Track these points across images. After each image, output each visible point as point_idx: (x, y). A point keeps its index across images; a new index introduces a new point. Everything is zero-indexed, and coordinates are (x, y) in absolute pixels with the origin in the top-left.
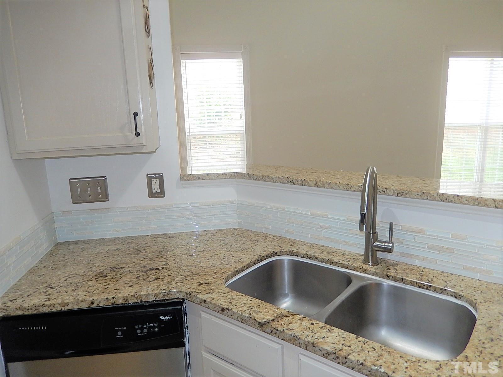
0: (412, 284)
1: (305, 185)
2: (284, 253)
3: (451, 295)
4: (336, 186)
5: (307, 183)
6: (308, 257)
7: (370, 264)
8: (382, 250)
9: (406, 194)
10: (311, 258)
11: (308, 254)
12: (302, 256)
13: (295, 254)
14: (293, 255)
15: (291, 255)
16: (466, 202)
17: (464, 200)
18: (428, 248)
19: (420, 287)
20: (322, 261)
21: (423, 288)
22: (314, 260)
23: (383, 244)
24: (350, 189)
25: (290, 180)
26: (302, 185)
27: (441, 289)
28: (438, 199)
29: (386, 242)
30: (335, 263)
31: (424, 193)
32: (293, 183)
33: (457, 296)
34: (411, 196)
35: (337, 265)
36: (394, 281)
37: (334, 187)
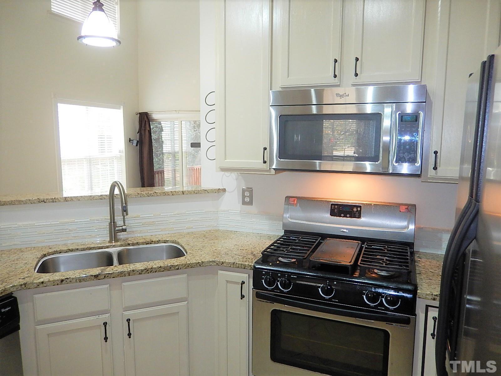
0: (143, 243)
1: (55, 202)
2: (50, 254)
3: (163, 242)
4: (82, 199)
5: (57, 200)
6: (70, 251)
7: (113, 242)
8: (122, 231)
9: (129, 196)
10: (73, 251)
11: (70, 248)
12: (65, 251)
13: (59, 252)
14: (58, 253)
15: (56, 254)
16: (160, 195)
17: (159, 194)
18: (142, 225)
19: (147, 244)
20: (83, 249)
21: (149, 244)
22: (76, 251)
23: (121, 228)
24: (92, 199)
25: (41, 200)
26: (53, 202)
27: (158, 241)
28: (146, 196)
29: (122, 226)
30: (93, 248)
31: (138, 194)
32: (44, 202)
33: (166, 242)
34: (132, 197)
35: (95, 249)
36: (133, 245)
37: (80, 200)
